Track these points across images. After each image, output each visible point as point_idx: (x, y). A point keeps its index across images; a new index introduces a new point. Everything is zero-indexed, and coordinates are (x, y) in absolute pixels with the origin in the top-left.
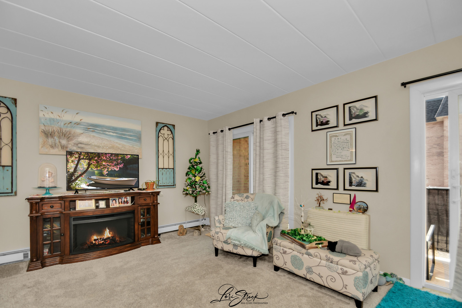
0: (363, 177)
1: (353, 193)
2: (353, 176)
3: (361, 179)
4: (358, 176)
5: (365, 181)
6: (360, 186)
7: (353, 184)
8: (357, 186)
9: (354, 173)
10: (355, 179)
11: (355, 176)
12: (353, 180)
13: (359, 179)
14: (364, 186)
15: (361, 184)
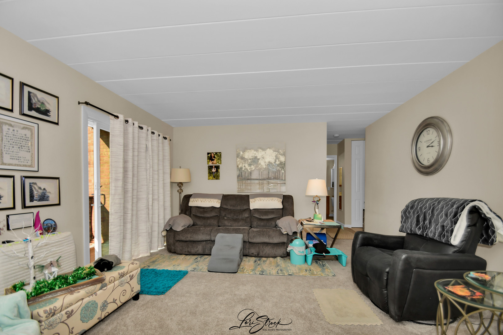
0: (46, 189)
1: (35, 211)
2: (35, 188)
3: (44, 191)
4: (40, 188)
5: (48, 194)
6: (43, 201)
7: (35, 198)
8: (39, 200)
9: (35, 184)
10: (37, 191)
11: (37, 188)
12: (35, 192)
13: (42, 191)
14: (48, 200)
15: (43, 197)
